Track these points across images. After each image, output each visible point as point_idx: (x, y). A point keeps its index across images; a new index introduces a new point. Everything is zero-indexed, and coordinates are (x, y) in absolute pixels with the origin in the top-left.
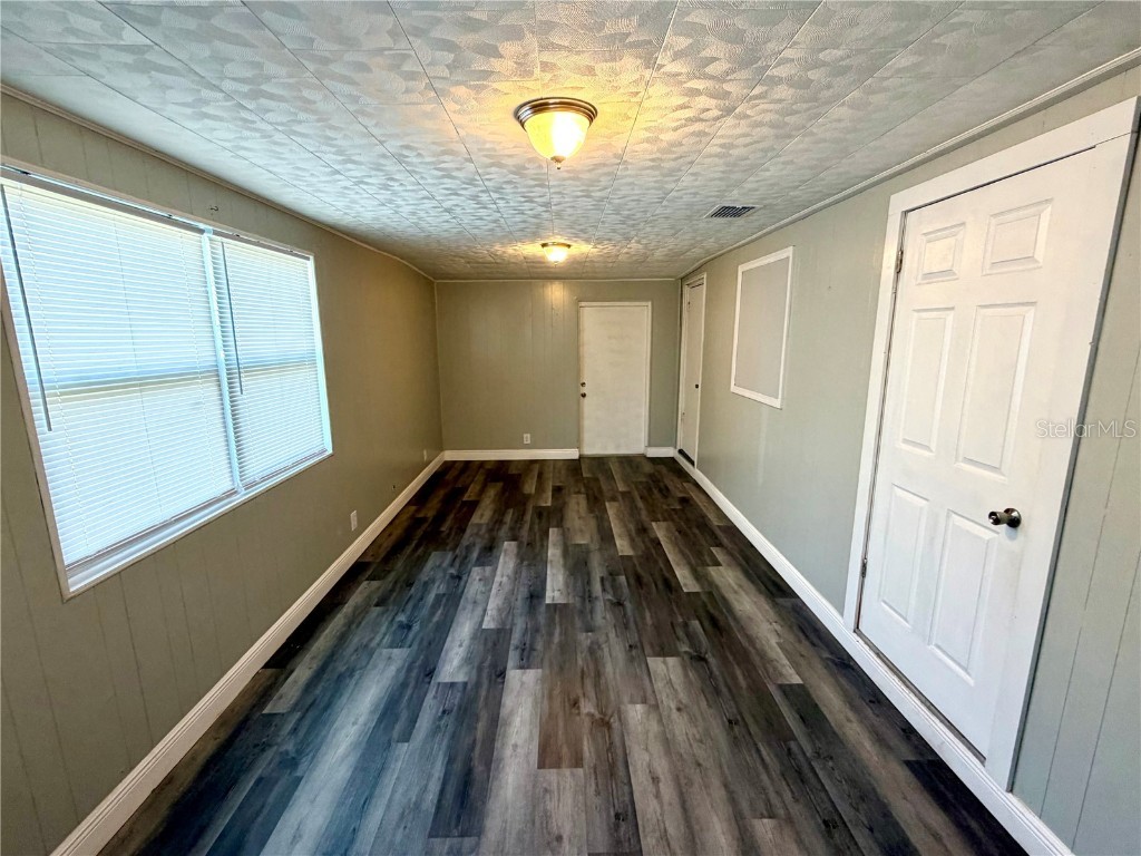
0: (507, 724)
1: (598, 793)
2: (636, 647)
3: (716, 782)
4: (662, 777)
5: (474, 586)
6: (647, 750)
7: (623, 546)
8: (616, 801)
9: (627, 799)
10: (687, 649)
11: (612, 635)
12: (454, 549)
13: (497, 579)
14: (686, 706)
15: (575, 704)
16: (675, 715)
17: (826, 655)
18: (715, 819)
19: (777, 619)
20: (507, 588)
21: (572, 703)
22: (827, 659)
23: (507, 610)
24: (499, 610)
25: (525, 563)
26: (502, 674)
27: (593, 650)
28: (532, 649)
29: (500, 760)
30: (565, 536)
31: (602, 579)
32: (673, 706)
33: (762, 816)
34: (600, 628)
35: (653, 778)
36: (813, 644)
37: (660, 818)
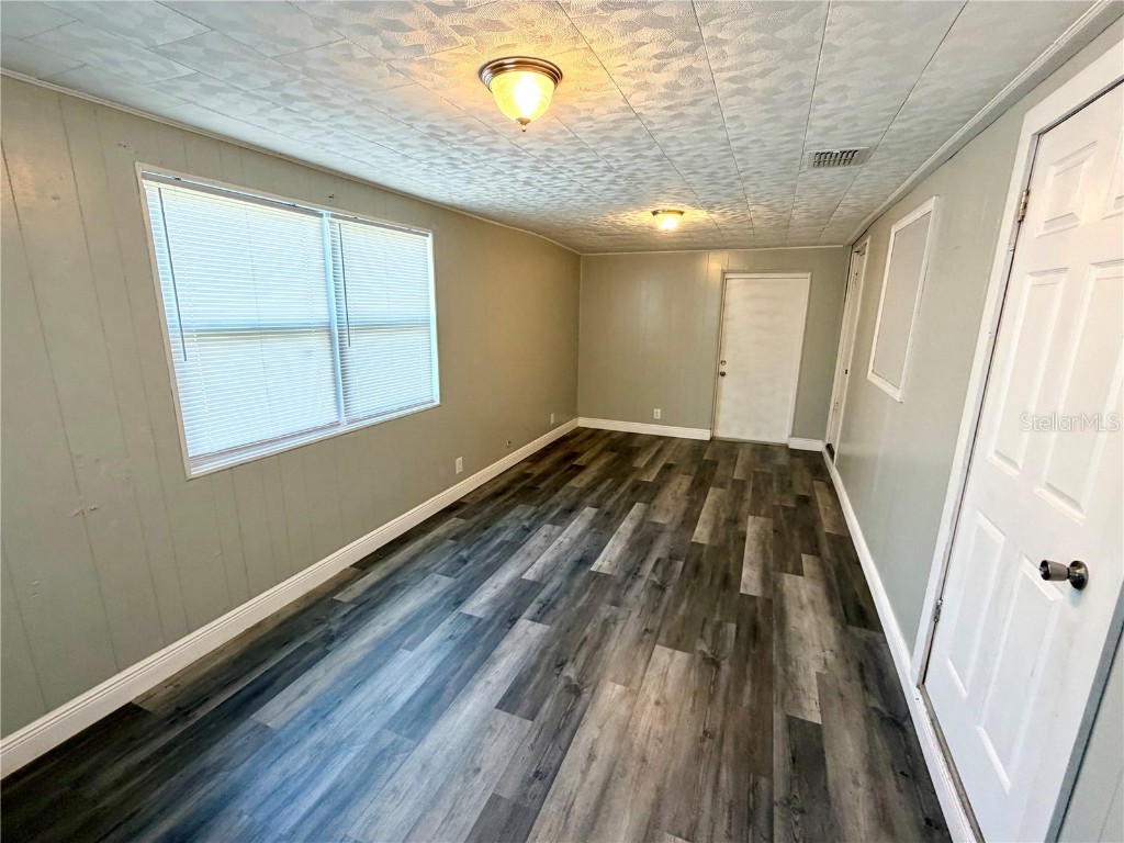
0: (494, 663)
1: (532, 747)
2: (651, 632)
3: (651, 783)
4: (599, 758)
5: (537, 540)
6: (600, 727)
7: (701, 534)
8: (543, 761)
9: (554, 763)
10: (705, 650)
11: (634, 615)
12: (538, 506)
13: (560, 539)
14: (666, 703)
15: (561, 665)
16: (649, 707)
17: (875, 703)
18: (627, 815)
19: (835, 647)
20: (564, 548)
21: (559, 663)
22: (875, 709)
23: (552, 569)
24: (545, 566)
25: (594, 530)
26: (513, 621)
27: (607, 624)
28: (553, 606)
29: (470, 690)
30: (646, 513)
31: (658, 561)
32: (653, 697)
33: (679, 835)
34: (627, 605)
35: (590, 755)
36: (866, 688)
37: (574, 791)
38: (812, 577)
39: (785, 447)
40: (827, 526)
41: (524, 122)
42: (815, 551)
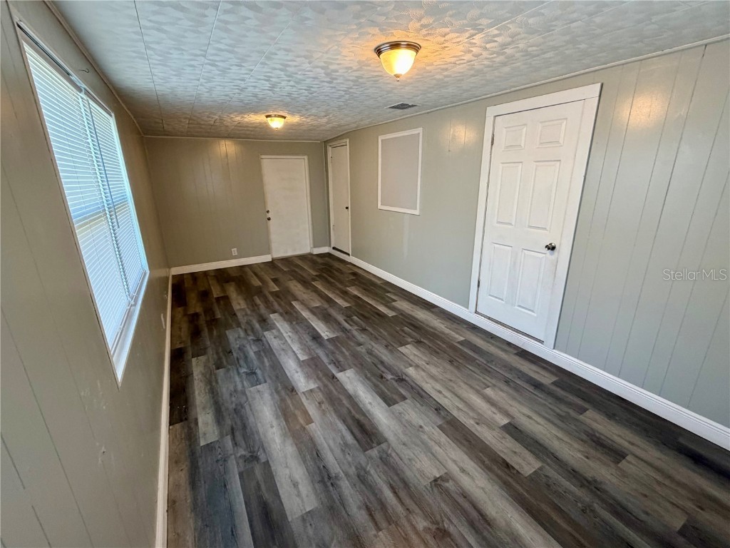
0: (357, 396)
1: (421, 405)
2: (389, 346)
3: (462, 384)
4: (441, 390)
5: (275, 343)
6: (427, 383)
7: (344, 304)
8: (432, 405)
9: (435, 403)
10: (411, 340)
11: (373, 344)
12: (239, 326)
13: (285, 335)
14: (429, 362)
15: (382, 377)
16: (428, 366)
17: (465, 326)
18: (471, 396)
19: (437, 318)
20: (296, 338)
21: (380, 377)
22: (467, 328)
23: (306, 348)
24: (302, 350)
25: (294, 323)
26: (334, 377)
27: (370, 353)
28: (339, 362)
29: (368, 411)
30: (304, 304)
31: (345, 320)
32: (424, 363)
33: (485, 388)
34: (364, 342)
35: (438, 391)
36: (458, 324)
37: (452, 404)
38: (400, 300)
39: (311, 254)
40: (379, 282)
41: (397, 76)
42: (389, 292)
